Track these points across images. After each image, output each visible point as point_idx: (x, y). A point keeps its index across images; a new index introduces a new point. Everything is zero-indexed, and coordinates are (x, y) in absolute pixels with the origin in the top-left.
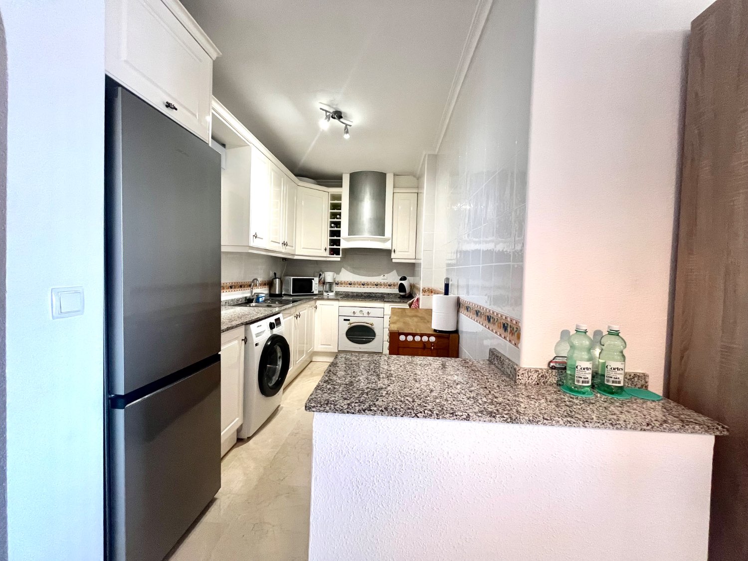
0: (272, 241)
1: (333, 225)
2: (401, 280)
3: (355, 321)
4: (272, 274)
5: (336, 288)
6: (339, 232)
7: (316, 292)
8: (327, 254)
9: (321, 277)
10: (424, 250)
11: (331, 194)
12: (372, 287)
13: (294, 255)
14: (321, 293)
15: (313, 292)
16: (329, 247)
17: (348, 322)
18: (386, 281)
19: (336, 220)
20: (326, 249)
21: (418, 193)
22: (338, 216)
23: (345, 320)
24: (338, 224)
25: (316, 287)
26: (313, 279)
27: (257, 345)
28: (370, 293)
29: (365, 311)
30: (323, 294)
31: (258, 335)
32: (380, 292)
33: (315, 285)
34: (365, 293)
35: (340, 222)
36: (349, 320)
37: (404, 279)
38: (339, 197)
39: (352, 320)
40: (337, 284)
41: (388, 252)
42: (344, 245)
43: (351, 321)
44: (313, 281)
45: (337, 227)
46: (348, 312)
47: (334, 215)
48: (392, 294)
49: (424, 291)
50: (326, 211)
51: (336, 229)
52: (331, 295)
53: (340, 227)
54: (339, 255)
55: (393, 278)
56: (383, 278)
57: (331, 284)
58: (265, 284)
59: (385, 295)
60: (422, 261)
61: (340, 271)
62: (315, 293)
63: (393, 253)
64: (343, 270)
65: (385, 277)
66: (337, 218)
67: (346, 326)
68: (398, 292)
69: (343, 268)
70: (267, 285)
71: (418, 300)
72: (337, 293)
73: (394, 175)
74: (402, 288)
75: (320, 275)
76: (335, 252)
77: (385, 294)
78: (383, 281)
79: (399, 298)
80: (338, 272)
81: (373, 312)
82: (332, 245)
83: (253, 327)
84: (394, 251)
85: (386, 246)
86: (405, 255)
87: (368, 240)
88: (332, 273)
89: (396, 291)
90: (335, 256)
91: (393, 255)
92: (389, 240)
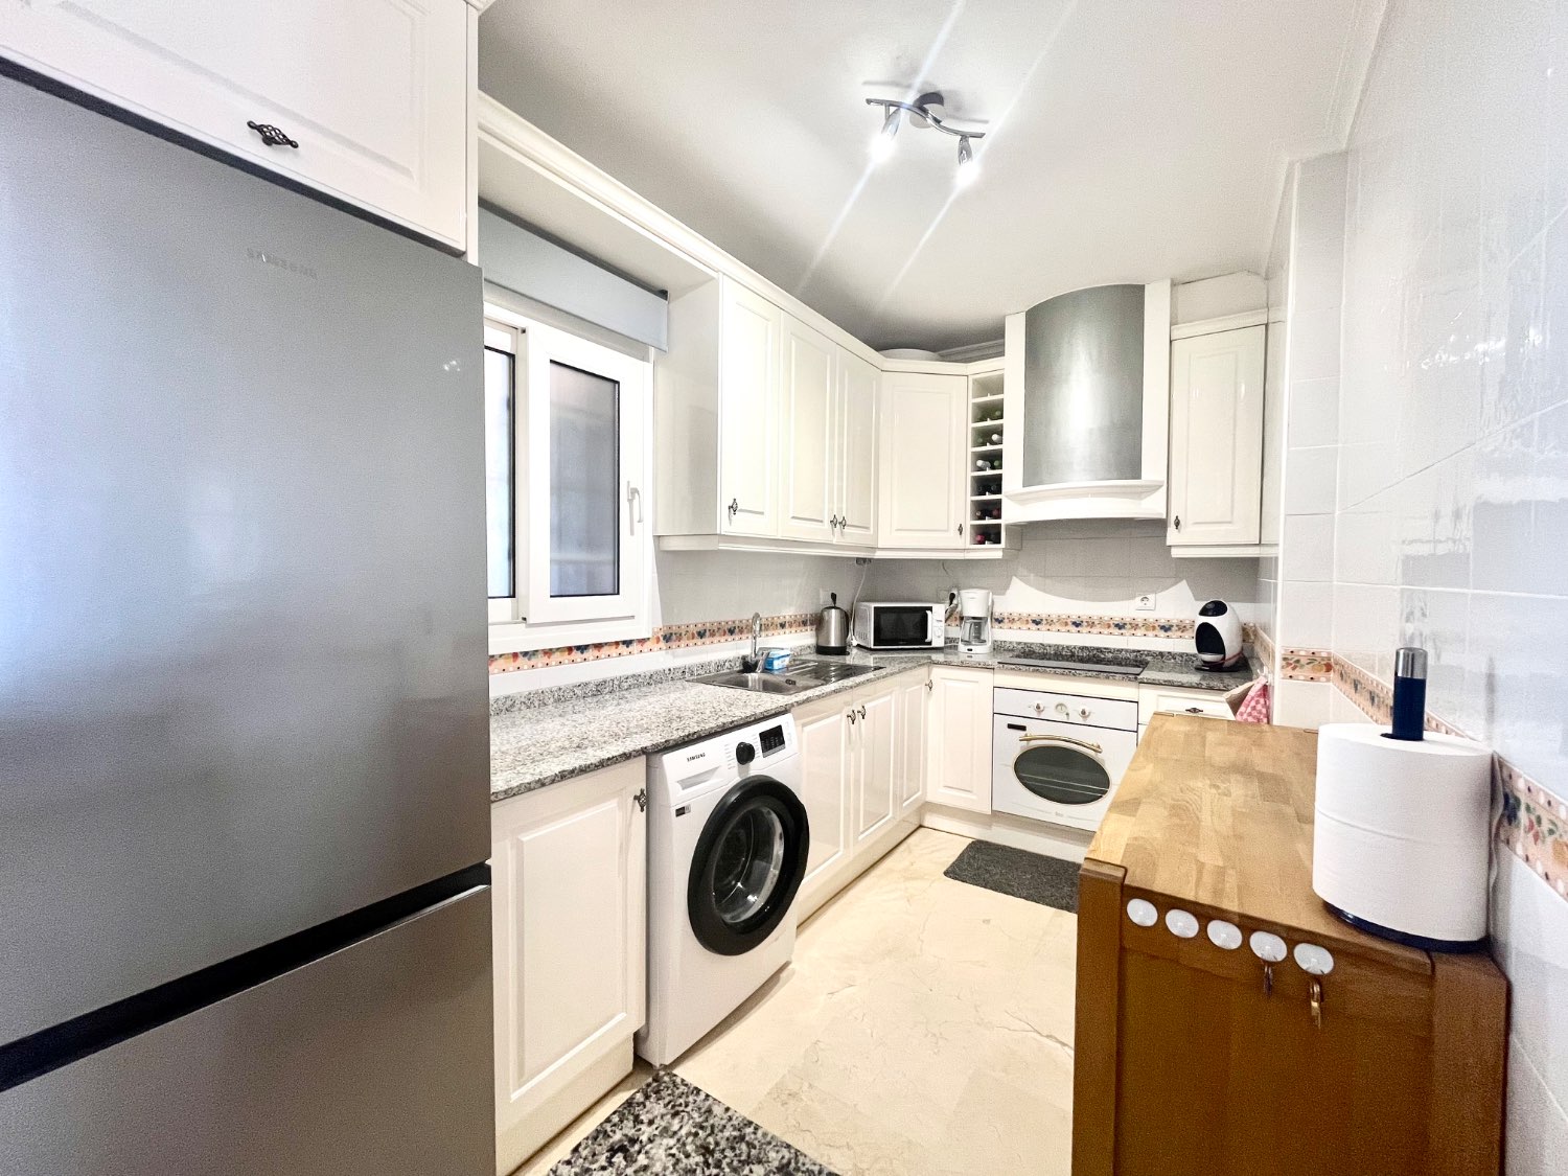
0: (793, 517)
1: (980, 463)
2: (1204, 612)
3: (1042, 732)
4: (824, 598)
5: (993, 633)
6: (999, 478)
7: (938, 642)
8: (966, 539)
9: (955, 602)
10: (1287, 515)
11: (975, 381)
12: (1106, 631)
13: (874, 549)
14: (951, 645)
15: (930, 643)
16: (969, 522)
17: (1021, 733)
18: (1151, 616)
19: (989, 447)
20: (960, 530)
21: (1267, 325)
22: (995, 437)
23: (1011, 726)
24: (995, 459)
25: (936, 631)
26: (930, 609)
27: (681, 812)
28: (1099, 650)
29: (1075, 706)
30: (956, 647)
31: (686, 783)
32: (1132, 647)
33: (936, 624)
34: (1083, 648)
35: (1001, 451)
36: (1023, 728)
37: (1218, 608)
38: (997, 386)
39: (1034, 729)
40: (1000, 621)
41: (1156, 527)
42: (1013, 513)
43: (1030, 732)
44: (929, 612)
45: (993, 468)
46: (1021, 705)
47: (984, 436)
48: (1173, 656)
49: (1292, 662)
50: (962, 426)
51: (989, 472)
52: (981, 651)
53: (1000, 467)
54: (999, 542)
55: (1180, 605)
56: (1141, 604)
57: (978, 623)
58: (804, 623)
59: (1149, 658)
60: (1280, 552)
61: (1007, 587)
62: (934, 645)
63: (1171, 529)
64: (1017, 584)
65: (1150, 604)
66: (993, 443)
67: (1014, 746)
68: (1194, 650)
69: (1014, 578)
70: (812, 624)
71: (1265, 691)
72: (998, 648)
73: (1174, 285)
74: (1207, 638)
75: (952, 597)
76: (988, 535)
77: (1149, 653)
78: (1140, 616)
79: (1198, 669)
80: (1003, 589)
81: (1100, 713)
82: (980, 518)
83: (674, 765)
84: (1177, 524)
85: (1150, 507)
86: (1219, 534)
87: (1085, 495)
88: (984, 592)
89: (1187, 645)
90: (987, 545)
91: (1172, 537)
92: (1159, 487)
